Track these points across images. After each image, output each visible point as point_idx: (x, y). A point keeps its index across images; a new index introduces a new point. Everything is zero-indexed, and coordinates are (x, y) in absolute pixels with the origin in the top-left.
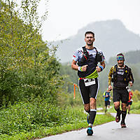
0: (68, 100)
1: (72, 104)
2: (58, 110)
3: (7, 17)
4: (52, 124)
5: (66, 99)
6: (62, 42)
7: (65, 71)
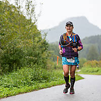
0: (53, 66)
1: (55, 68)
2: (48, 72)
3: (16, 15)
4: (44, 81)
5: (52, 65)
6: (50, 30)
7: (51, 48)
